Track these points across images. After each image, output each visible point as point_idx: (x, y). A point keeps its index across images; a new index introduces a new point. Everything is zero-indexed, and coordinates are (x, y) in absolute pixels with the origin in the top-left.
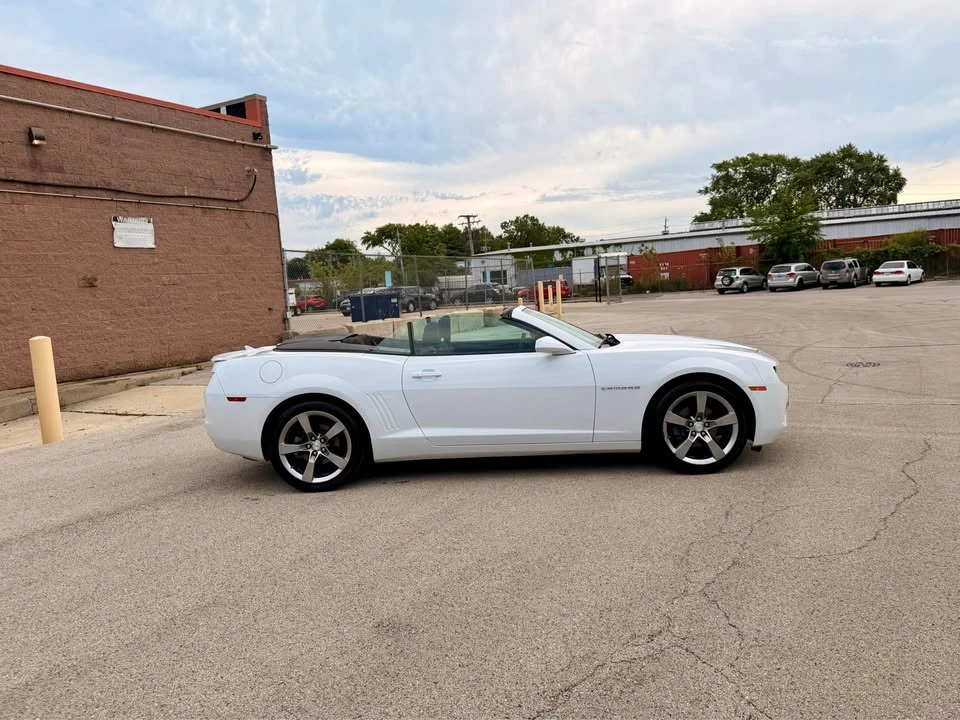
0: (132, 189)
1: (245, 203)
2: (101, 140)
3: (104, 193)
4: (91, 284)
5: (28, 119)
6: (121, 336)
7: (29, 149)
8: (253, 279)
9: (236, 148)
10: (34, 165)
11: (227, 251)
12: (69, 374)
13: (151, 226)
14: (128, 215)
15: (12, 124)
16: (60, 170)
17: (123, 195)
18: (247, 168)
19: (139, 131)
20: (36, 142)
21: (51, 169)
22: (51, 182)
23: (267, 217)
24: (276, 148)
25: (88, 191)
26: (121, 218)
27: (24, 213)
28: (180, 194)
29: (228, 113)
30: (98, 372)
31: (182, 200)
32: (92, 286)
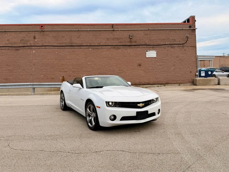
0: (152, 44)
1: (185, 44)
2: (146, 35)
3: (145, 46)
4: (140, 65)
5: (130, 33)
6: (146, 76)
7: (130, 39)
8: (186, 64)
9: (183, 31)
10: (130, 42)
11: (178, 57)
12: (133, 83)
13: (156, 52)
14: (150, 50)
15: (126, 34)
16: (136, 42)
17: (150, 46)
18: (187, 35)
19: (155, 31)
20: (131, 37)
21: (134, 42)
22: (133, 45)
23: (192, 47)
24: (197, 29)
25: (142, 46)
26: (148, 51)
27: (127, 51)
28: (165, 44)
29: (187, 22)
30: (139, 84)
31: (165, 45)
32: (140, 66)
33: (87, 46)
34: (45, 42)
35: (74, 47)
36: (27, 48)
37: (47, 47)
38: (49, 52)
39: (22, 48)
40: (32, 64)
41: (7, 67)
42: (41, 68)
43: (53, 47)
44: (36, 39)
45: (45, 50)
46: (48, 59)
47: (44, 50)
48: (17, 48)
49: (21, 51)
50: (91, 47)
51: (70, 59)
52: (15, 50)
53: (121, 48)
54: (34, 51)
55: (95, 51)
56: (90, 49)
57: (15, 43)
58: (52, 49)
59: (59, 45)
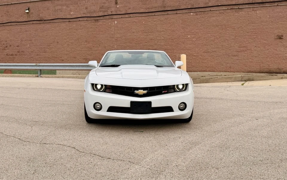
12: (266, 70)
27: (257, 13)
30: (278, 71)
32: (280, 38)
33: (187, 10)
34: (129, 9)
35: (167, 13)
36: (107, 17)
37: (131, 15)
38: (135, 22)
39: (102, 18)
40: (113, 39)
41: (86, 43)
42: (124, 44)
43: (139, 14)
44: (118, 4)
45: (129, 19)
46: (133, 32)
47: (127, 19)
48: (97, 18)
49: (100, 23)
50: (193, 10)
51: (161, 32)
52: (94, 21)
53: (244, 9)
54: (116, 22)
55: (198, 17)
56: (192, 14)
57: (95, 12)
58: (138, 18)
59: (147, 11)
